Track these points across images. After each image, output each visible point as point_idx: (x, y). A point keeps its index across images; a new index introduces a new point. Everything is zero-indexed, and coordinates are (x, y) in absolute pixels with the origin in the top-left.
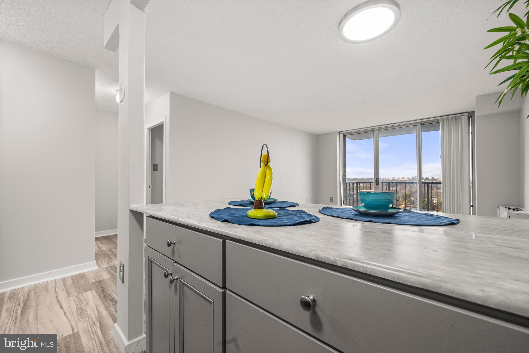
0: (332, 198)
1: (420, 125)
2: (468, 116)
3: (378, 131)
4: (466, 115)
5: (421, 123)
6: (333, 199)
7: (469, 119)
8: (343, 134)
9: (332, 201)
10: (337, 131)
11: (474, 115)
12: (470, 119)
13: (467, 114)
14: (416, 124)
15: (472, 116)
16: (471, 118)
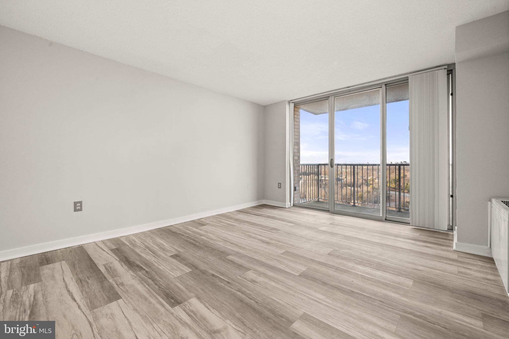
0: (280, 184)
1: (384, 87)
2: (447, 71)
3: (333, 97)
4: (445, 69)
5: (386, 85)
6: (281, 186)
7: (448, 74)
8: (293, 104)
9: (280, 188)
10: (286, 100)
11: (455, 68)
12: (450, 75)
13: (446, 67)
14: (379, 86)
15: (452, 70)
16: (451, 73)
